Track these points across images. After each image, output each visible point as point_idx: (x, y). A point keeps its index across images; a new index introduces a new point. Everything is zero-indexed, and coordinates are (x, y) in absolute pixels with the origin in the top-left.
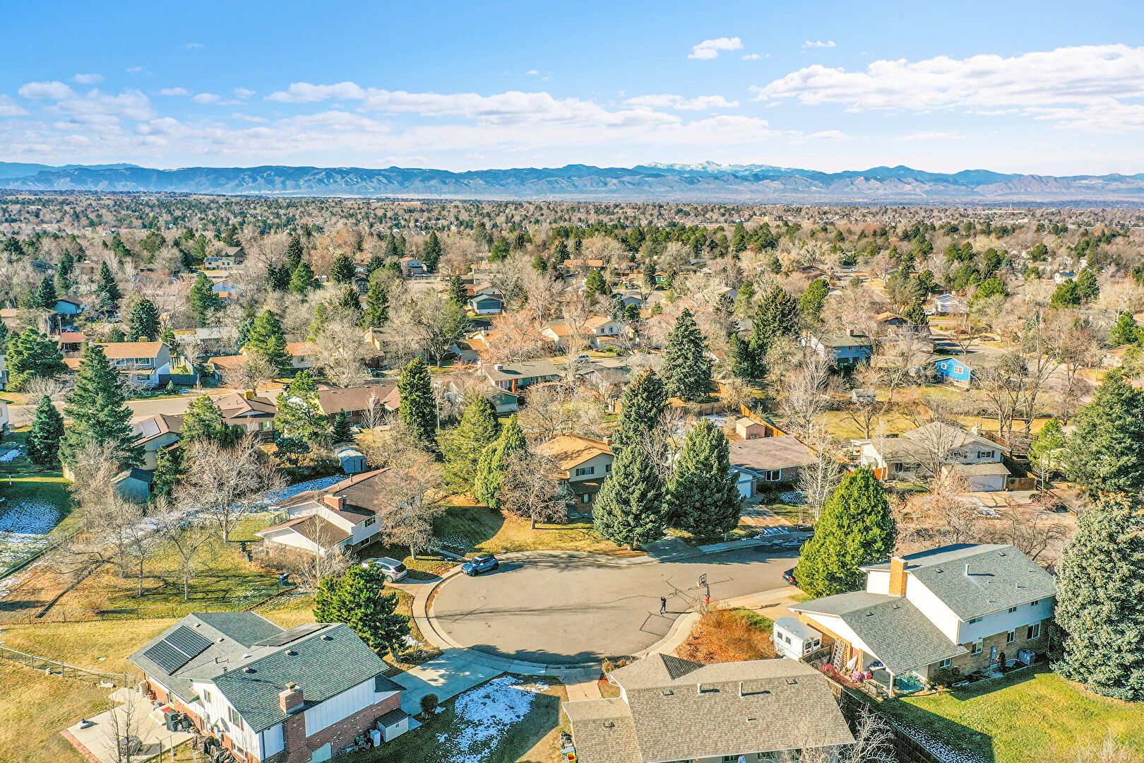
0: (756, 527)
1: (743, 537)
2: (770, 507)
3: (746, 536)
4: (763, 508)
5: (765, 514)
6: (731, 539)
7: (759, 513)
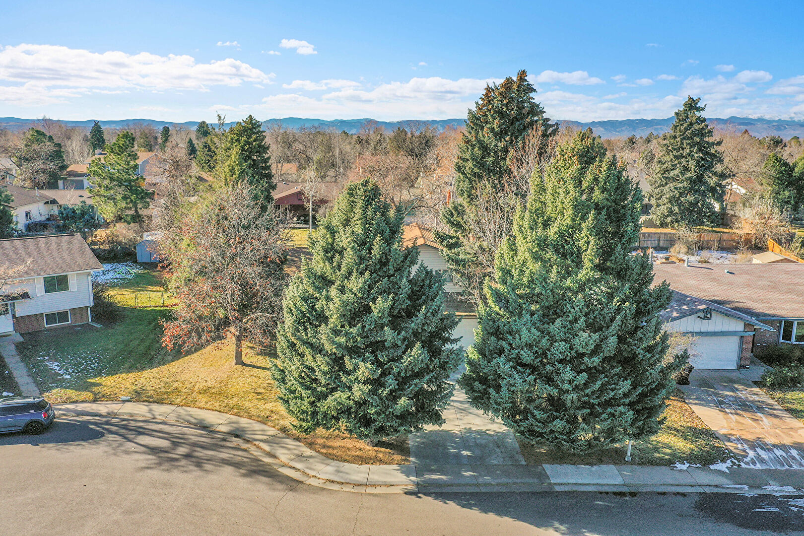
0: (727, 438)
1: (682, 460)
2: (779, 395)
3: (691, 458)
4: (760, 395)
5: (760, 409)
6: (646, 460)
7: (745, 406)
